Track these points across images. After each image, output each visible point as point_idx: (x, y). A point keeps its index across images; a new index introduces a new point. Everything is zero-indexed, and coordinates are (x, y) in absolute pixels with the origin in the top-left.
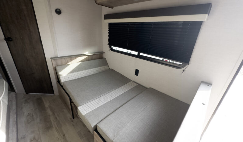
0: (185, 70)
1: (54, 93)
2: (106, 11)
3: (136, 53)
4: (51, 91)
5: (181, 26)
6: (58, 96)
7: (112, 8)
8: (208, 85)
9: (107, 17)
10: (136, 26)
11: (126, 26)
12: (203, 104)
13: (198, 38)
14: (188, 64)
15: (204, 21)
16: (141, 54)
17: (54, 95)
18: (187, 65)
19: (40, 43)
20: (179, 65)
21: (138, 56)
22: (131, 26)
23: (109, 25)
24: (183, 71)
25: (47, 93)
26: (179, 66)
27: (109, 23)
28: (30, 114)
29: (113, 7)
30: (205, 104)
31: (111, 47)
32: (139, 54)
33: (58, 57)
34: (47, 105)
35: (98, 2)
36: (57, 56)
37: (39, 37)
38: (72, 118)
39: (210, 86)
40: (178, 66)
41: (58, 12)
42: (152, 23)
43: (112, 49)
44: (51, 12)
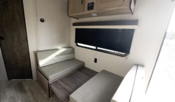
1: (32, 78)
2: (74, 21)
3: (94, 48)
6: (36, 80)
7: (78, 19)
9: (74, 24)
15: (135, 29)
16: (98, 48)
17: (33, 80)
19: (26, 41)
20: (123, 55)
21: (96, 50)
24: (126, 58)
28: (12, 97)
31: (76, 44)
32: (96, 48)
34: (27, 88)
38: (49, 97)
41: (42, 21)
43: (78, 45)
44: (37, 20)
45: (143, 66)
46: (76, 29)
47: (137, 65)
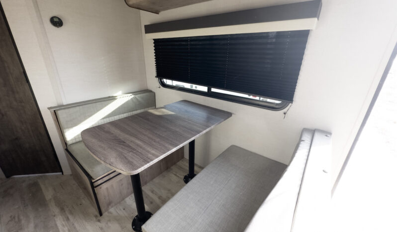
0: (288, 112)
1: (61, 171)
2: (148, 18)
3: (204, 89)
4: (57, 167)
5: (274, 40)
6: (71, 175)
7: (157, 12)
8: (326, 136)
9: (150, 29)
10: (200, 43)
11: (184, 43)
12: (324, 171)
13: (304, 58)
14: (292, 103)
15: (312, 30)
16: (213, 90)
17: (63, 174)
18: (290, 104)
19: (25, 81)
20: (277, 104)
21: (209, 94)
22: (192, 43)
23: (154, 43)
24: (285, 114)
25: (48, 172)
26: (277, 107)
27: (154, 40)
28: (14, 218)
29: (160, 12)
30: (326, 171)
31: (161, 81)
32: (209, 90)
33: (63, 106)
34: (48, 194)
35: (131, 3)
36: (62, 104)
37: (22, 71)
38: (99, 215)
39: (329, 136)
40: (274, 106)
41: (57, 22)
42: (227, 37)
43: (164, 85)
44: (42, 22)
45: (327, 133)
46: (157, 42)
47: (313, 132)
